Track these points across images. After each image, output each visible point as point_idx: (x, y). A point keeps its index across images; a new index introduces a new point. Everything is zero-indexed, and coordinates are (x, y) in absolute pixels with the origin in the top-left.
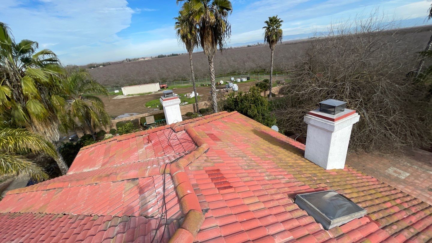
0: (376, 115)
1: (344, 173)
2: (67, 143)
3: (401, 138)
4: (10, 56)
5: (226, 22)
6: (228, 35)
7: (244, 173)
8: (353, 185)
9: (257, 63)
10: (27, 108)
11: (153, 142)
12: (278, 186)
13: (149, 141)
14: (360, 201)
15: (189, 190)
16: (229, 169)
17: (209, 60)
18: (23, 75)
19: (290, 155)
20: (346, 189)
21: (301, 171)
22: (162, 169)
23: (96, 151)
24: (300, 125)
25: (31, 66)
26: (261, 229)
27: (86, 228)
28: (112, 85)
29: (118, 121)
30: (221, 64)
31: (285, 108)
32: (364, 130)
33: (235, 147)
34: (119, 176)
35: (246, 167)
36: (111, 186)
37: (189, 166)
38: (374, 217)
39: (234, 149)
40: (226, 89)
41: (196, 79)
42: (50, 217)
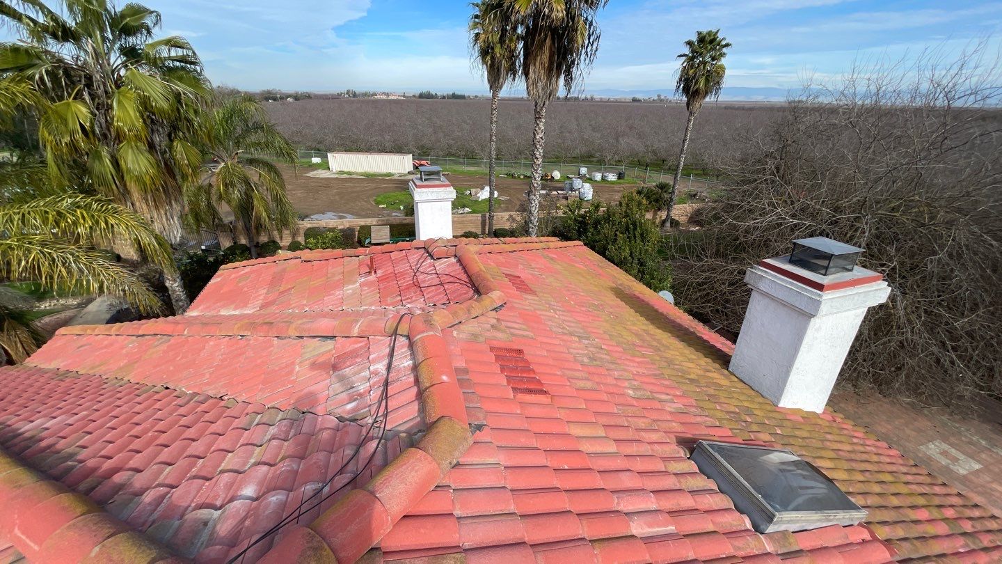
0: (925, 309)
1: (820, 422)
2: (195, 254)
3: (979, 374)
4: (99, 37)
5: (591, 24)
6: (589, 56)
7: (579, 370)
8: (840, 453)
9: (649, 143)
10: (119, 157)
11: (379, 273)
12: (655, 416)
13: (372, 269)
14: (851, 490)
15: (447, 376)
16: (546, 354)
17: (535, 110)
18: (119, 84)
19: (693, 357)
20: (822, 457)
21: (716, 395)
22: (391, 325)
23: (253, 275)
24: (727, 301)
25: (139, 65)
26: (601, 494)
27: (206, 419)
28: (309, 144)
29: (309, 226)
30: (562, 133)
31: (697, 256)
32: (885, 339)
33: (565, 314)
34: (294, 327)
35: (586, 360)
36: (272, 346)
37: (453, 328)
38: (883, 533)
39: (564, 318)
40: (565, 192)
41: (497, 159)
42: (136, 389)
